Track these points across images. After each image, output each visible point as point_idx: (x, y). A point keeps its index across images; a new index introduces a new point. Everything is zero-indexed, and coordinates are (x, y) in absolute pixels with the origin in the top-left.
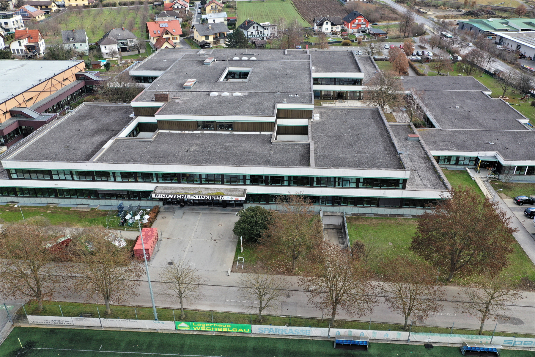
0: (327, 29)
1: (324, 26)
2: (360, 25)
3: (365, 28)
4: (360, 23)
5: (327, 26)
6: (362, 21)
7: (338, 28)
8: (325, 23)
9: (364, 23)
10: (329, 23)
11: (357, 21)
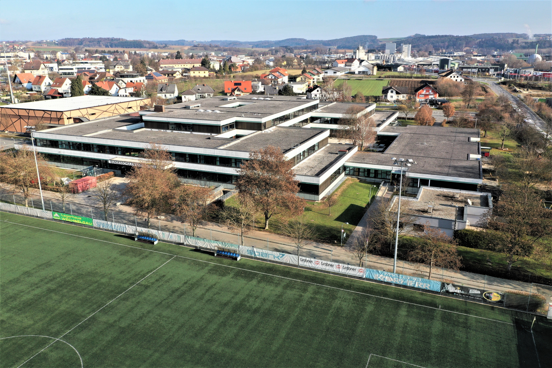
0: (392, 97)
1: (389, 94)
2: (428, 95)
3: (432, 98)
4: (427, 93)
5: (392, 94)
6: (430, 91)
7: (403, 97)
8: (390, 91)
9: (432, 93)
10: (394, 92)
11: (425, 91)
